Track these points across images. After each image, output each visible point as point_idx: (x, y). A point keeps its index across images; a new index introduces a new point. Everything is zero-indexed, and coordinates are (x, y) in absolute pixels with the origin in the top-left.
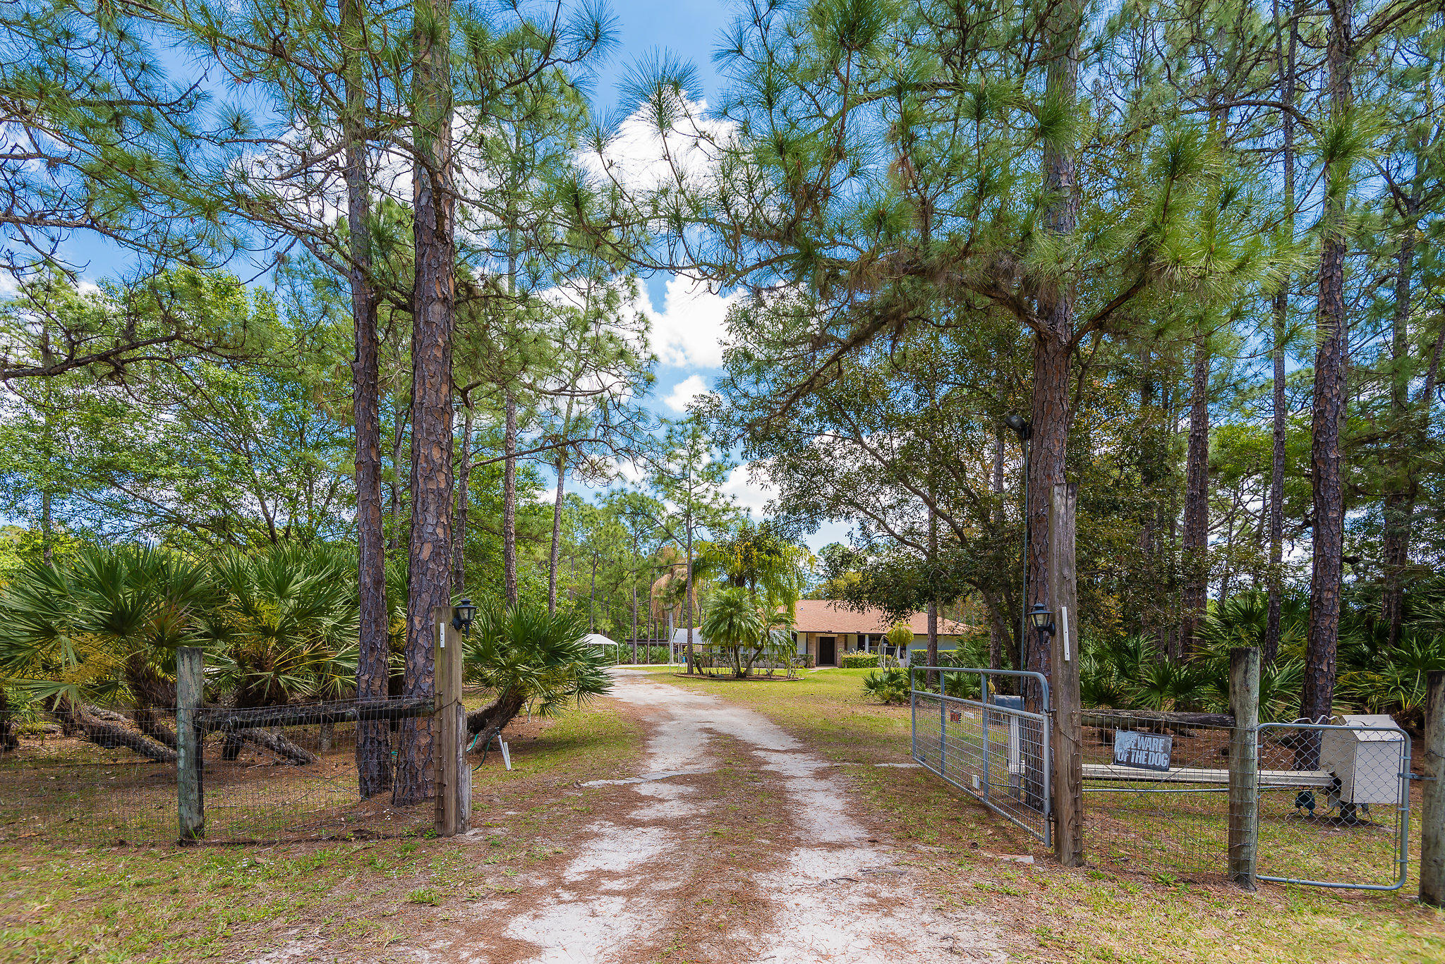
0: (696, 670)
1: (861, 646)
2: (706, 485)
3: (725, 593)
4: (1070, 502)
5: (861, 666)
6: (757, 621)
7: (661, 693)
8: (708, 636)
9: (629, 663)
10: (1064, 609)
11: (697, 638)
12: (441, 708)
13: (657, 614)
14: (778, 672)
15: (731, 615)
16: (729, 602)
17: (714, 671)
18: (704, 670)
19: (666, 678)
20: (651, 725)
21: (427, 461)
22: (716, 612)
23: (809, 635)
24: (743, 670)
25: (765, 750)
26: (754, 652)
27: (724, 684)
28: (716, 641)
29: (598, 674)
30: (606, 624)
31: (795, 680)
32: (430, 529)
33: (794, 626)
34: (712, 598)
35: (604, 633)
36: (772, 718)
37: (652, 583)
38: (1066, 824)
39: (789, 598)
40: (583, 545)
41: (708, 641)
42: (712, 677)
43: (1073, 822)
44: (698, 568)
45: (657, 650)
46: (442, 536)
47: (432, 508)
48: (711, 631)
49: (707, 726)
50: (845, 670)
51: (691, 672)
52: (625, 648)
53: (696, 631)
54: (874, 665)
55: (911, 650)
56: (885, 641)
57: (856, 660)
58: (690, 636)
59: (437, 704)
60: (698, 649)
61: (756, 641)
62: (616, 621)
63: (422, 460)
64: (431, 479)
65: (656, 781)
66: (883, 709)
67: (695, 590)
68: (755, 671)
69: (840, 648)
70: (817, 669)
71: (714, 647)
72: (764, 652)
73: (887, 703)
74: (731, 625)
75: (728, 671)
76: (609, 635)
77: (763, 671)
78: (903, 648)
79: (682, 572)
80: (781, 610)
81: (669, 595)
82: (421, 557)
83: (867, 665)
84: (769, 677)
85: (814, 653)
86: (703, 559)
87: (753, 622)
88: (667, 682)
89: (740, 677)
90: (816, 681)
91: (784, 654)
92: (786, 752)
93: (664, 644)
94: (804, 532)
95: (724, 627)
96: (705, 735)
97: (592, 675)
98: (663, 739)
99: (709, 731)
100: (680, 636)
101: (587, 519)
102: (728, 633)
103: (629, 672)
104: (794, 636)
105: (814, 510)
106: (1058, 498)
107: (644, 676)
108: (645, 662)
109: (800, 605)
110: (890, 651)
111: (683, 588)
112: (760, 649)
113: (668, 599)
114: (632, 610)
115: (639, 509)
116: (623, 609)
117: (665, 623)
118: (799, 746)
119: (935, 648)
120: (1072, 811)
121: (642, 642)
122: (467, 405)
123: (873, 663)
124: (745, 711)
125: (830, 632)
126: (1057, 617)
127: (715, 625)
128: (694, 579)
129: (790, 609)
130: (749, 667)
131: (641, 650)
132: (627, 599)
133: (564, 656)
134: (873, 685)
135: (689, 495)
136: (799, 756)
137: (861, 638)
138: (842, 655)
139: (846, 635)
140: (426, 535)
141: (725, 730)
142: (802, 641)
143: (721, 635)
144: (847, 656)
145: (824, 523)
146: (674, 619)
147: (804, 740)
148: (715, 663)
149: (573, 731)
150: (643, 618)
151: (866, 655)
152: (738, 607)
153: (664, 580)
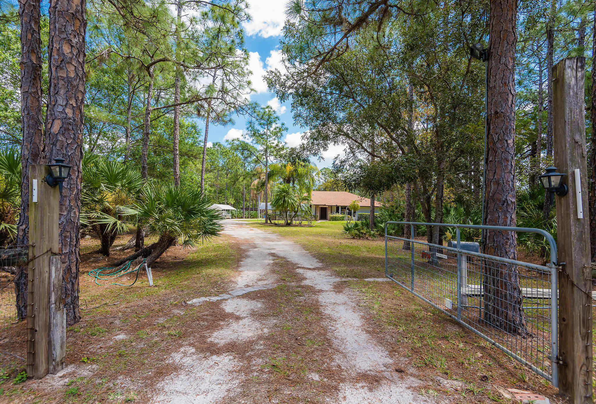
0: (269, 222)
1: (337, 211)
2: (274, 137)
3: (282, 186)
4: (579, 74)
5: (338, 220)
6: (295, 199)
7: (253, 232)
8: (274, 206)
9: (242, 218)
10: (577, 172)
11: (269, 207)
12: (34, 258)
13: (253, 197)
14: (305, 223)
15: (284, 197)
16: (284, 191)
17: (276, 222)
18: (272, 222)
19: (256, 225)
20: (245, 251)
21: (58, 55)
22: (277, 195)
23: (317, 206)
24: (289, 221)
25: (303, 268)
26: (293, 214)
27: (281, 228)
28: (278, 208)
29: (214, 224)
30: (232, 201)
31: (311, 226)
32: (60, 109)
33: (311, 202)
34: (276, 189)
35: (231, 205)
36: (305, 247)
37: (251, 183)
38: (578, 370)
39: (308, 190)
40: (223, 166)
41: (274, 208)
42: (276, 225)
43: (584, 368)
44: (270, 176)
45: (253, 213)
46: (70, 115)
47: (62, 92)
48: (276, 204)
49: (273, 251)
50: (331, 222)
51: (267, 222)
52: (240, 211)
53: (269, 204)
54: (343, 220)
55: (358, 213)
56: (348, 209)
57: (336, 217)
58: (266, 206)
59: (30, 254)
60: (270, 212)
61: (295, 209)
62: (236, 200)
63: (55, 53)
64: (62, 69)
65: (238, 297)
66: (352, 241)
67: (269, 185)
68: (294, 222)
69: (329, 212)
70: (320, 221)
71: (277, 211)
72: (298, 214)
73: (354, 238)
74: (284, 201)
75: (282, 222)
76: (234, 206)
77: (298, 222)
78: (355, 212)
79: (263, 177)
80: (306, 194)
81: (258, 187)
82: (53, 131)
83: (340, 220)
84: (300, 225)
85: (318, 214)
86: (273, 171)
87: (294, 200)
88: (256, 227)
89: (288, 225)
90: (321, 227)
91: (307, 215)
92: (314, 269)
93: (256, 210)
94: (322, 150)
95: (281, 202)
96: (271, 258)
97: (210, 225)
98: (248, 260)
99: (273, 255)
100: (262, 205)
101: (224, 154)
102: (283, 204)
103: (240, 222)
104: (311, 206)
105: (326, 138)
106: (569, 71)
107: (247, 224)
108: (248, 218)
109: (313, 193)
110: (350, 214)
111: (263, 184)
112: (296, 212)
113: (258, 189)
114: (243, 194)
115: (244, 147)
116: (240, 195)
117: (257, 201)
118: (319, 265)
119: (374, 212)
120: (583, 359)
121: (247, 209)
122: (150, 75)
123: (342, 219)
124: (291, 243)
125: (325, 205)
126: (570, 179)
127: (277, 201)
128: (268, 180)
129: (309, 194)
130: (291, 220)
131: (246, 213)
132: (241, 190)
133: (194, 214)
134: (347, 229)
135: (266, 141)
136: (322, 272)
137: (338, 208)
138: (330, 215)
139: (331, 207)
140: (57, 114)
141: (282, 254)
142: (313, 209)
143: (280, 205)
144: (332, 216)
145: (331, 145)
146: (261, 198)
147: (322, 261)
148: (277, 218)
149: (203, 255)
150: (248, 199)
151: (339, 215)
152: (287, 192)
153: (256, 182)
